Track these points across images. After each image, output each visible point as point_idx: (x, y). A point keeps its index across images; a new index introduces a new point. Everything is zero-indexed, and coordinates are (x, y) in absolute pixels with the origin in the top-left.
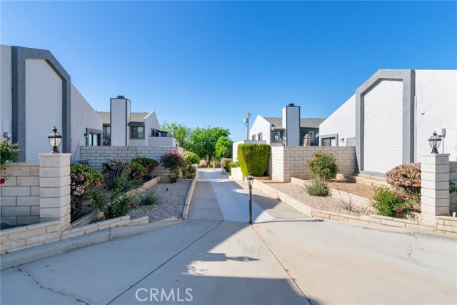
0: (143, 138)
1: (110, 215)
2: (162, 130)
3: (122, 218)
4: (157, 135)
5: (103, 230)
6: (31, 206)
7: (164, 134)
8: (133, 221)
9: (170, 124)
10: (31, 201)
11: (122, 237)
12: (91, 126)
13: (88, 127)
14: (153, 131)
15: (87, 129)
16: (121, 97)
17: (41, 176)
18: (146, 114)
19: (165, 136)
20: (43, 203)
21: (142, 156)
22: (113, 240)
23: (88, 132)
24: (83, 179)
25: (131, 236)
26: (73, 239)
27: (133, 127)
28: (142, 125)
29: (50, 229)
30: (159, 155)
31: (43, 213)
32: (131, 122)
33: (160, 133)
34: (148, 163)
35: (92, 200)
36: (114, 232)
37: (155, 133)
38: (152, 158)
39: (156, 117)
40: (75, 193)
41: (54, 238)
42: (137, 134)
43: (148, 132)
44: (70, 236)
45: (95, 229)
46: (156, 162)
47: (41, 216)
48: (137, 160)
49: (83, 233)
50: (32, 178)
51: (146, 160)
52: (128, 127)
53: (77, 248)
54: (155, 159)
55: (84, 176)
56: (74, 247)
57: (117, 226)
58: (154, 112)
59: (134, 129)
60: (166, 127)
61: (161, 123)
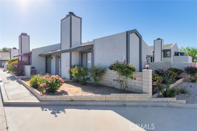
0: (170, 57)
1: (165, 95)
2: (180, 52)
3: (173, 98)
4: (178, 55)
5: (165, 102)
6: (139, 87)
7: (182, 54)
8: (178, 101)
9: (185, 48)
10: (140, 85)
11: (173, 107)
12: (149, 54)
13: (148, 55)
14: (175, 53)
15: (147, 55)
16: (159, 39)
17: (143, 77)
18: (171, 45)
19: (183, 55)
20: (144, 87)
21: (173, 67)
22: (169, 107)
23: (147, 57)
24: (156, 79)
25: (178, 108)
26: (154, 102)
27: (164, 52)
28: (169, 50)
29: (146, 97)
30: (183, 67)
31: (144, 90)
32: (164, 50)
33: (179, 54)
34: (178, 71)
35: (158, 87)
36: (170, 104)
37: (177, 54)
38: (180, 69)
39: (177, 45)
40: (153, 85)
41: (148, 100)
42: (167, 55)
43: (173, 54)
44: (153, 100)
45: (162, 101)
46: (182, 71)
47: (143, 91)
48: (171, 69)
49: (157, 101)
50: (140, 78)
51: (176, 69)
52: (162, 52)
53: (156, 106)
54: (181, 69)
55: (156, 78)
56: (155, 105)
57: (171, 101)
58: (176, 43)
59: (165, 53)
60: (182, 49)
61: (179, 48)
